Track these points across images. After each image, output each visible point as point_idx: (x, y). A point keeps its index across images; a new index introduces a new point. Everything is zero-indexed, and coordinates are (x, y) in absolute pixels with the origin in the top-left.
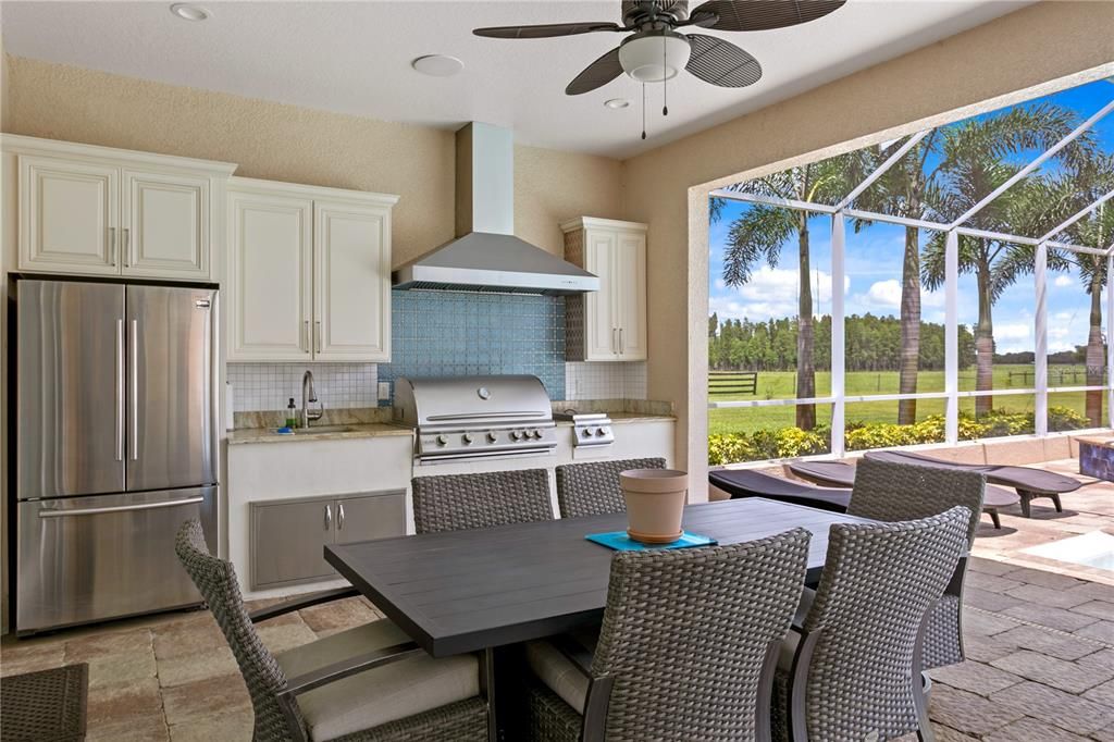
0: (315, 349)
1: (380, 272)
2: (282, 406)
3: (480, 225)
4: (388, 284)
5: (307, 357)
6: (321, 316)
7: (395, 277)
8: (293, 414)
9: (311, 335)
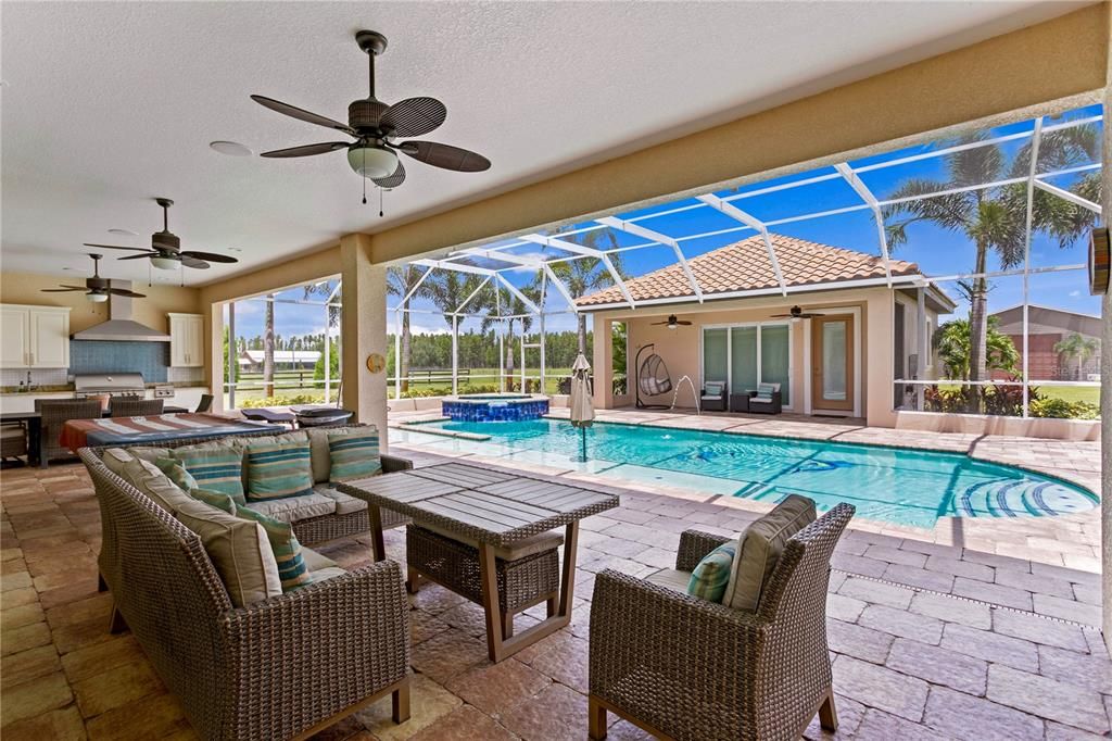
0: (31, 362)
1: (64, 335)
2: (18, 384)
3: (112, 318)
4: (68, 340)
5: (27, 366)
6: (34, 351)
7: (71, 338)
8: (22, 387)
9: (29, 358)
